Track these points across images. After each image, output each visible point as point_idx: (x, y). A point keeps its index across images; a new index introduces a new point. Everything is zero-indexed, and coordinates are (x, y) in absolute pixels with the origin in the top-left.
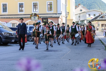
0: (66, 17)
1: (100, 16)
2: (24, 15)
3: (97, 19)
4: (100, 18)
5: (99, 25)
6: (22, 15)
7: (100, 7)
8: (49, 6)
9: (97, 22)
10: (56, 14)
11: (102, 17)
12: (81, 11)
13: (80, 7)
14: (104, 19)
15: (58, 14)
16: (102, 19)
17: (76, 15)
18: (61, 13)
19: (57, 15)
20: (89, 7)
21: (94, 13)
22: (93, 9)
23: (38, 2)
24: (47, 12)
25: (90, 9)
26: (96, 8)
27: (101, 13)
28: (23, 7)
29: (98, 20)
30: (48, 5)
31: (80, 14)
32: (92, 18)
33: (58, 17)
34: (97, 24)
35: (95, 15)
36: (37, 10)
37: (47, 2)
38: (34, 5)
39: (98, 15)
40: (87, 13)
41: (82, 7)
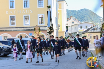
0: (58, 30)
1: (92, 28)
2: (15, 28)
4: (92, 30)
5: (91, 37)
6: (14, 28)
7: (93, 19)
8: (40, 19)
9: (89, 34)
11: (94, 29)
12: (73, 23)
13: (71, 19)
14: (96, 31)
16: (94, 31)
20: (81, 19)
21: (86, 25)
22: (86, 21)
23: (29, 15)
24: (39, 25)
25: (82, 21)
26: (88, 20)
27: (93, 25)
28: (14, 20)
29: (90, 32)
30: (39, 18)
31: (72, 26)
32: (84, 30)
34: (89, 36)
35: (87, 27)
36: (28, 23)
37: (38, 15)
38: (25, 18)
39: (90, 27)
40: (79, 25)
41: (74, 20)
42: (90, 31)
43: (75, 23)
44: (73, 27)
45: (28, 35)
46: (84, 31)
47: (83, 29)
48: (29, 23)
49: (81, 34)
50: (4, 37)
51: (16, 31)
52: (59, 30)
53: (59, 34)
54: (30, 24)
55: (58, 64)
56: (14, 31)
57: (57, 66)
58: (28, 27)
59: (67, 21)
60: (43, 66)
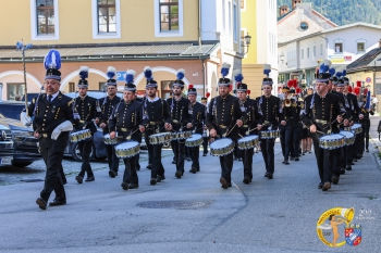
2: (56, 46)
3: (371, 64)
6: (52, 47)
8: (165, 9)
9: (370, 74)
10: (196, 43)
12: (304, 27)
13: (297, 10)
15: (203, 43)
17: (280, 45)
18: (214, 38)
19: (201, 50)
21: (361, 36)
22: (357, 19)
24: (159, 36)
25: (344, 20)
26: (368, 17)
29: (376, 69)
30: (161, 5)
31: (298, 41)
32: (348, 58)
33: (205, 58)
34: (371, 84)
35: (361, 47)
38: (99, 7)
39: (377, 46)
40: (329, 37)
41: (306, 13)
42: (376, 63)
43: (314, 28)
44: (304, 45)
46: (349, 62)
47: (345, 54)
48: (115, 29)
50: (10, 86)
52: (245, 56)
54: (119, 32)
55: (244, 204)
57: (241, 209)
58: (112, 45)
59: (279, 19)
60: (183, 211)
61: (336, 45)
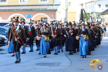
0: (67, 10)
2: (7, 6)
6: (5, 6)
10: (53, 5)
15: (55, 5)
18: (59, 4)
19: (54, 8)
21: (107, 2)
24: (40, 3)
32: (103, 9)
33: (56, 10)
35: (107, 6)
45: (25, 17)
46: (103, 11)
49: (99, 16)
51: (9, 10)
52: (69, 9)
53: (68, 15)
54: (27, 1)
56: (5, 10)
58: (25, 6)
61: (99, 5)
